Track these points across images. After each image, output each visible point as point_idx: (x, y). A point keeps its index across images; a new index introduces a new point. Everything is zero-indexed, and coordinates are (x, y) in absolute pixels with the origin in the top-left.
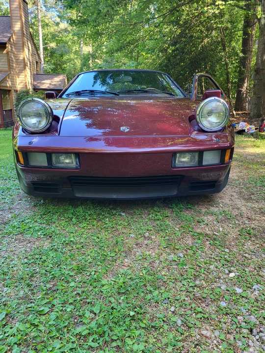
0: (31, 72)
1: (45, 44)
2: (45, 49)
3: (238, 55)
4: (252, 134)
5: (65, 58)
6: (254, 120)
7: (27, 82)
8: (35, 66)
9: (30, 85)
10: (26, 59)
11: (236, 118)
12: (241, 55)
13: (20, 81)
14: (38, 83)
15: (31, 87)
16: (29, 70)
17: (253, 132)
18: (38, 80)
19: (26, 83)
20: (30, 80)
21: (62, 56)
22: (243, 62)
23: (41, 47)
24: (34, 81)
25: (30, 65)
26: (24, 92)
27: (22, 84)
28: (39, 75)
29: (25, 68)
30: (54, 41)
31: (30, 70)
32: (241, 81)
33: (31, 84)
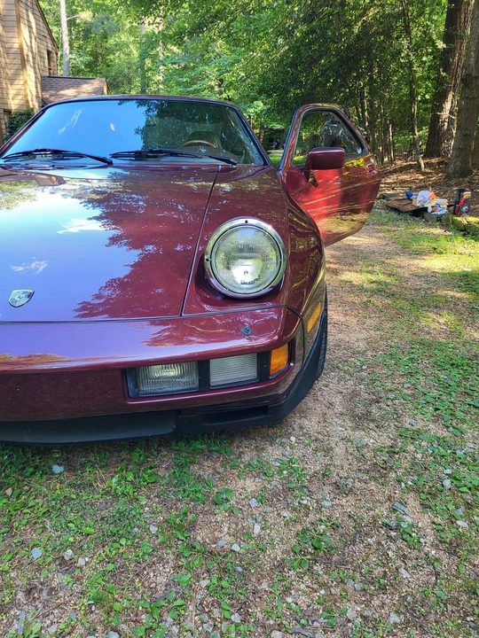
0: (35, 73)
1: (71, 12)
2: (71, 23)
3: (434, 44)
4: (439, 219)
5: (111, 41)
6: (453, 182)
7: (29, 94)
8: (46, 61)
9: (34, 99)
10: (25, 47)
11: (423, 174)
12: (441, 45)
13: (14, 92)
14: (52, 95)
15: (37, 105)
16: (32, 70)
17: (441, 213)
18: (52, 88)
19: (26, 96)
20: (34, 89)
21: (105, 37)
22: (444, 59)
23: (64, 20)
24: (42, 91)
25: (34, 58)
26: (21, 114)
27: (20, 97)
28: (54, 80)
29: (23, 66)
30: (88, 7)
31: (34, 68)
32: (440, 97)
33: (37, 97)
